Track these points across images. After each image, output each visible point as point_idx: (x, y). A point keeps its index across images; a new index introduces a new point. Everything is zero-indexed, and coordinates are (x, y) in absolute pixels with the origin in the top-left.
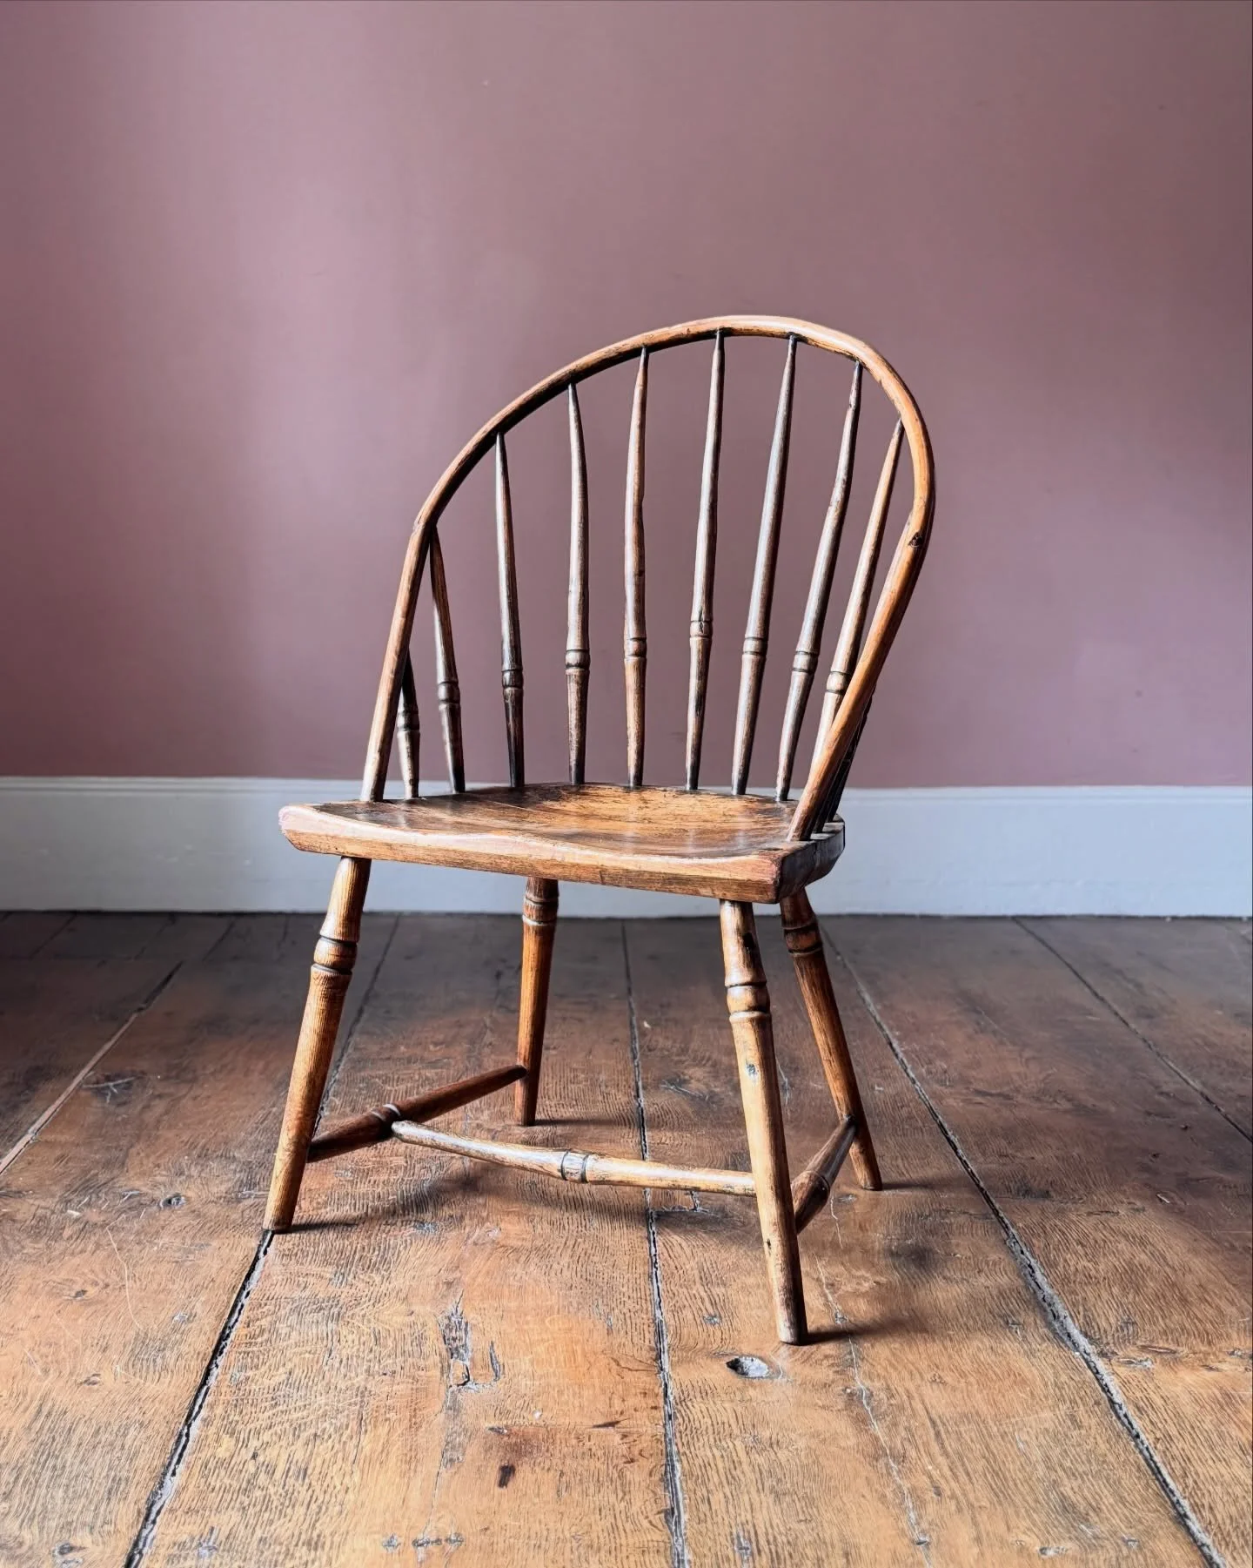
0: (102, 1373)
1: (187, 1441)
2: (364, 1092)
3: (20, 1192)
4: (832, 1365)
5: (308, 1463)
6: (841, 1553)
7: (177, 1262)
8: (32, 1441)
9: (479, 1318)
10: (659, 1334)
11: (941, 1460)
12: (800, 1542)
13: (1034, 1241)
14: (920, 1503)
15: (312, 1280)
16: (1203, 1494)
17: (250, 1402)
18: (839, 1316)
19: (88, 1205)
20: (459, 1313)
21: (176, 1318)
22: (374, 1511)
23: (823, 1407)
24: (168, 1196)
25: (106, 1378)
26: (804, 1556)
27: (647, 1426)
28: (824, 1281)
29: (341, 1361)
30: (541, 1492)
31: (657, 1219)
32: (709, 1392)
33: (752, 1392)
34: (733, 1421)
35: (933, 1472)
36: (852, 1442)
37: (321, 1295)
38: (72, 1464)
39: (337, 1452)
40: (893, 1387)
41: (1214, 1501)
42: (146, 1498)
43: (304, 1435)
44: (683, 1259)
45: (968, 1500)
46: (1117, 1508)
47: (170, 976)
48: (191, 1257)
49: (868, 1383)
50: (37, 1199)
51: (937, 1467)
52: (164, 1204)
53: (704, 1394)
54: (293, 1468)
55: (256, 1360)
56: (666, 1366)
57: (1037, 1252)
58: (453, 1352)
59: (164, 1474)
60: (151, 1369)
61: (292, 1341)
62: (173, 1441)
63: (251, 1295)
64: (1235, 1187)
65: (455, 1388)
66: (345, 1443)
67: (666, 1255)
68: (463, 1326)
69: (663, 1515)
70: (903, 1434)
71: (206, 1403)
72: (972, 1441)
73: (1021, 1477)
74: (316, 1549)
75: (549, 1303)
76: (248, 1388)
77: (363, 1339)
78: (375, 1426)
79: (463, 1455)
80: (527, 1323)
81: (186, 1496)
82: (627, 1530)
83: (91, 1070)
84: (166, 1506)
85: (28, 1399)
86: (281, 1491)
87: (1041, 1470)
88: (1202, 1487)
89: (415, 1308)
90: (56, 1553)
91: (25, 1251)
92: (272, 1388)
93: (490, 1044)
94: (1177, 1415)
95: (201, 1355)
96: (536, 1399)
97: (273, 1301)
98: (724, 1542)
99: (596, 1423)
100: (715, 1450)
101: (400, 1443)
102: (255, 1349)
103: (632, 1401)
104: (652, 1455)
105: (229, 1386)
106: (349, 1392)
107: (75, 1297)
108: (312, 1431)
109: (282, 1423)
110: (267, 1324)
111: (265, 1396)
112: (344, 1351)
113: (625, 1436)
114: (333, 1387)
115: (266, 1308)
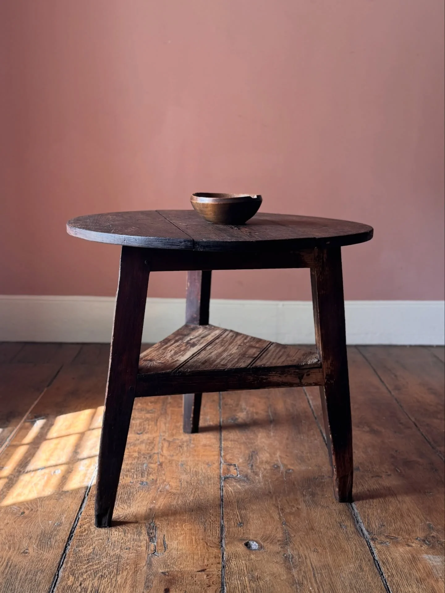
0: (29, 548)
1: (58, 577)
5: (99, 588)
7: (57, 499)
8: (4, 578)
9: (161, 525)
10: (222, 530)
11: (315, 585)
17: (80, 561)
18: (284, 523)
19: (27, 473)
20: (154, 522)
21: (56, 524)
23: (277, 562)
24: (55, 469)
25: (30, 550)
27: (215, 570)
28: (280, 507)
29: (112, 543)
31: (224, 480)
32: (238, 556)
33: (252, 556)
34: (245, 568)
35: (312, 590)
36: (285, 577)
38: (18, 588)
39: (109, 583)
40: (300, 554)
44: (232, 498)
47: (59, 371)
48: (62, 497)
49: (292, 552)
51: (313, 588)
52: (53, 473)
53: (236, 557)
54: (93, 589)
55: (82, 543)
56: (224, 545)
58: (151, 539)
60: (46, 546)
61: (95, 534)
62: (53, 578)
63: (82, 514)
64: (423, 465)
65: (150, 555)
66: (112, 579)
67: (226, 496)
68: (155, 528)
70: (303, 574)
71: (65, 561)
72: (326, 577)
75: (185, 518)
76: (79, 555)
78: (122, 572)
79: (152, 584)
80: (177, 527)
83: (30, 413)
85: (3, 559)
89: (138, 520)
92: (88, 555)
94: (396, 566)
95: (64, 540)
96: (178, 560)
99: (198, 570)
100: (238, 581)
101: (130, 579)
102: (83, 538)
103: (211, 561)
104: (216, 583)
105: (73, 554)
106: (114, 557)
107: (21, 515)
108: (100, 574)
109: (90, 570)
110: (87, 527)
111: (85, 558)
112: (113, 539)
113: (208, 576)
114: (109, 555)
115: (87, 519)
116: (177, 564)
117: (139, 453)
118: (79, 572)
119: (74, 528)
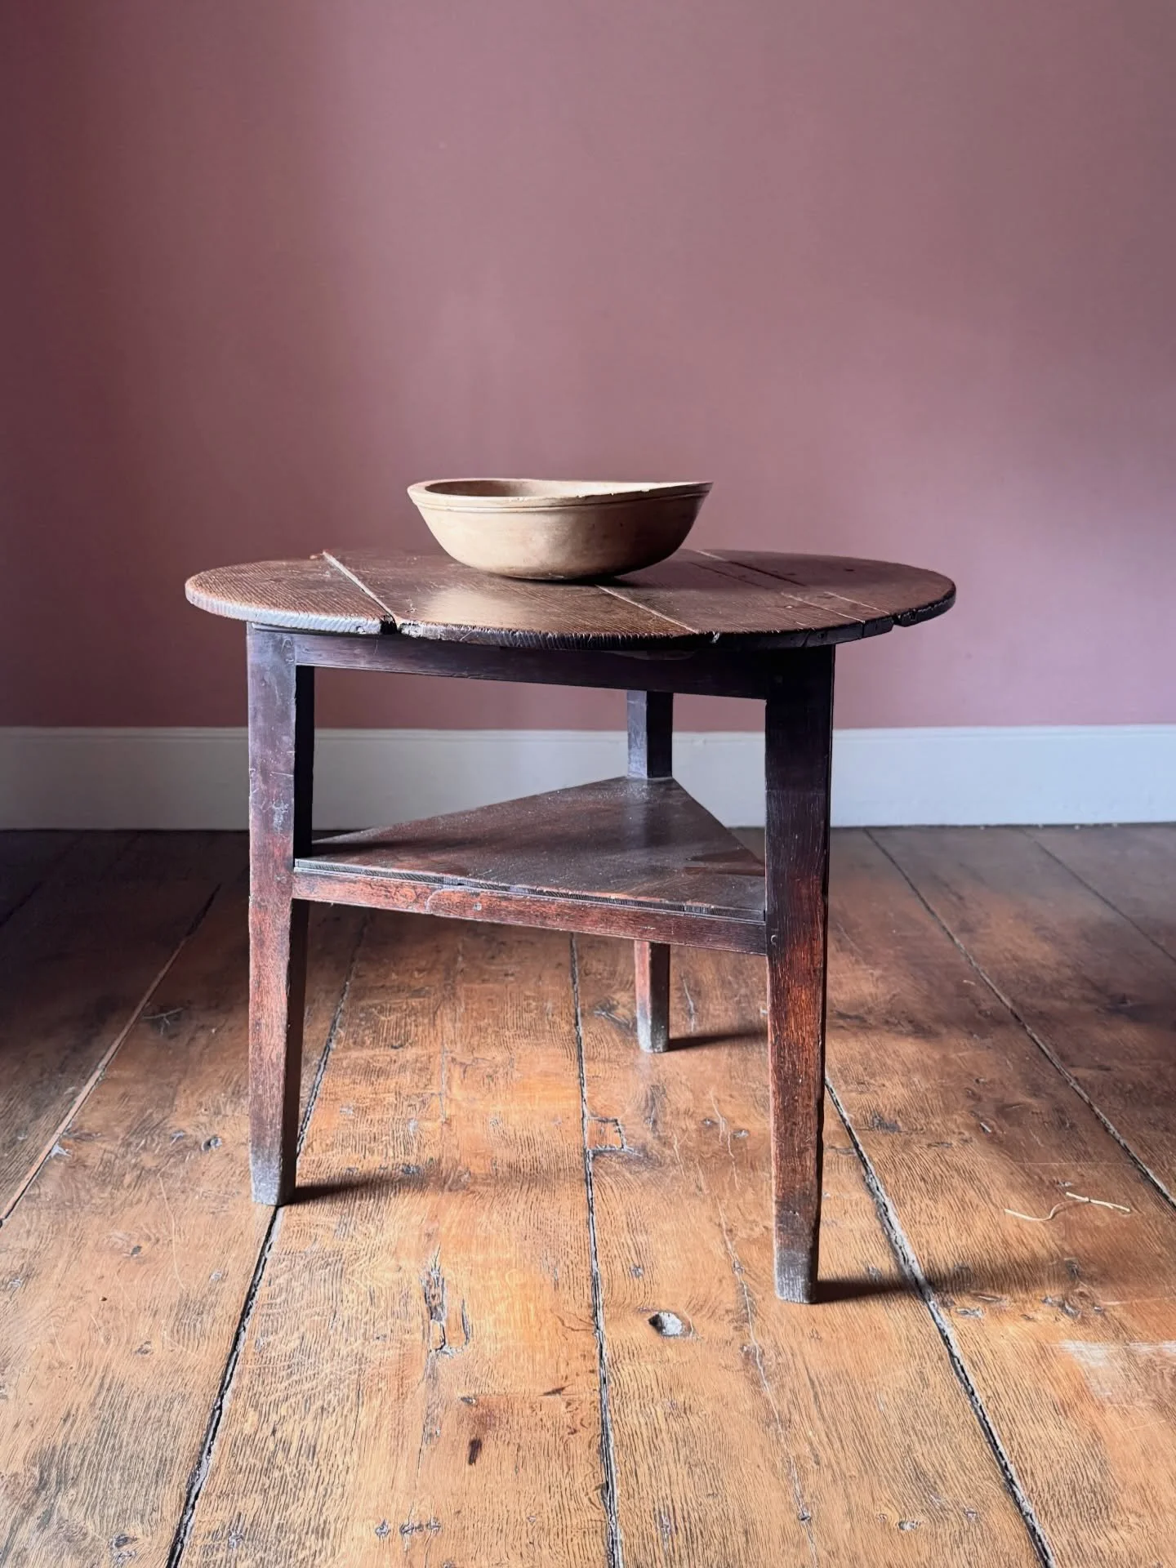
0: (152, 1340)
1: (220, 1414)
2: (363, 1023)
3: (90, 1135)
4: (731, 1321)
5: (316, 1441)
6: (742, 1530)
7: (213, 1213)
8: (96, 1418)
9: (453, 1275)
10: (595, 1287)
11: (819, 1424)
12: (709, 1519)
13: (887, 1177)
14: (804, 1473)
15: (320, 1231)
16: (1026, 1459)
17: (271, 1370)
18: (737, 1266)
19: (144, 1148)
20: (437, 1268)
21: (212, 1277)
22: (368, 1494)
23: (725, 1368)
24: (208, 1138)
25: (155, 1346)
26: (712, 1535)
27: (584, 1389)
28: (724, 1226)
29: (344, 1324)
30: (503, 1468)
31: (593, 1159)
32: (635, 1352)
33: (670, 1353)
34: (654, 1383)
35: (813, 1438)
36: (748, 1406)
37: (328, 1249)
38: (128, 1443)
39: (340, 1427)
40: (779, 1345)
41: (1034, 1466)
42: (186, 1480)
44: (614, 1204)
45: (840, 1469)
46: (958, 1474)
47: (212, 899)
48: (225, 1207)
49: (760, 1340)
50: (104, 1141)
51: (816, 1433)
52: (205, 1147)
53: (631, 1355)
54: (304, 1445)
55: (275, 1323)
56: (601, 1324)
57: (890, 1190)
58: (433, 1312)
59: (202, 1453)
60: (192, 1332)
62: (209, 1415)
63: (273, 1249)
64: (1041, 1113)
65: (433, 1351)
66: (346, 1416)
67: (600, 1198)
68: (440, 1283)
69: (599, 1491)
70: (789, 1396)
71: (235, 1372)
72: (843, 1403)
73: (882, 1442)
74: (323, 1537)
75: (508, 1256)
76: (269, 1354)
77: (361, 1299)
78: (370, 1397)
79: (441, 1428)
80: (491, 1278)
81: (219, 1479)
82: (571, 1508)
83: (148, 1001)
84: (202, 1489)
85: (93, 1371)
86: (295, 1471)
87: (898, 1435)
88: (1025, 1450)
89: (402, 1263)
90: (114, 1546)
91: (94, 1201)
92: (288, 1354)
93: (462, 971)
94: (1003, 1370)
95: (232, 1317)
96: (498, 1364)
97: (290, 1257)
98: (648, 1519)
99: (546, 1391)
101: (389, 1417)
102: (275, 1311)
103: (574, 1365)
104: (590, 1424)
105: (254, 1353)
106: (349, 1359)
107: (132, 1254)
108: (319, 1403)
109: (296, 1394)
110: (285, 1282)
111: (282, 1364)
112: (345, 1313)
113: (569, 1404)
114: (336, 1353)
115: (285, 1263)
116: (496, 1376)
117: (398, 1094)
118: (270, 1398)
119: (256, 1286)
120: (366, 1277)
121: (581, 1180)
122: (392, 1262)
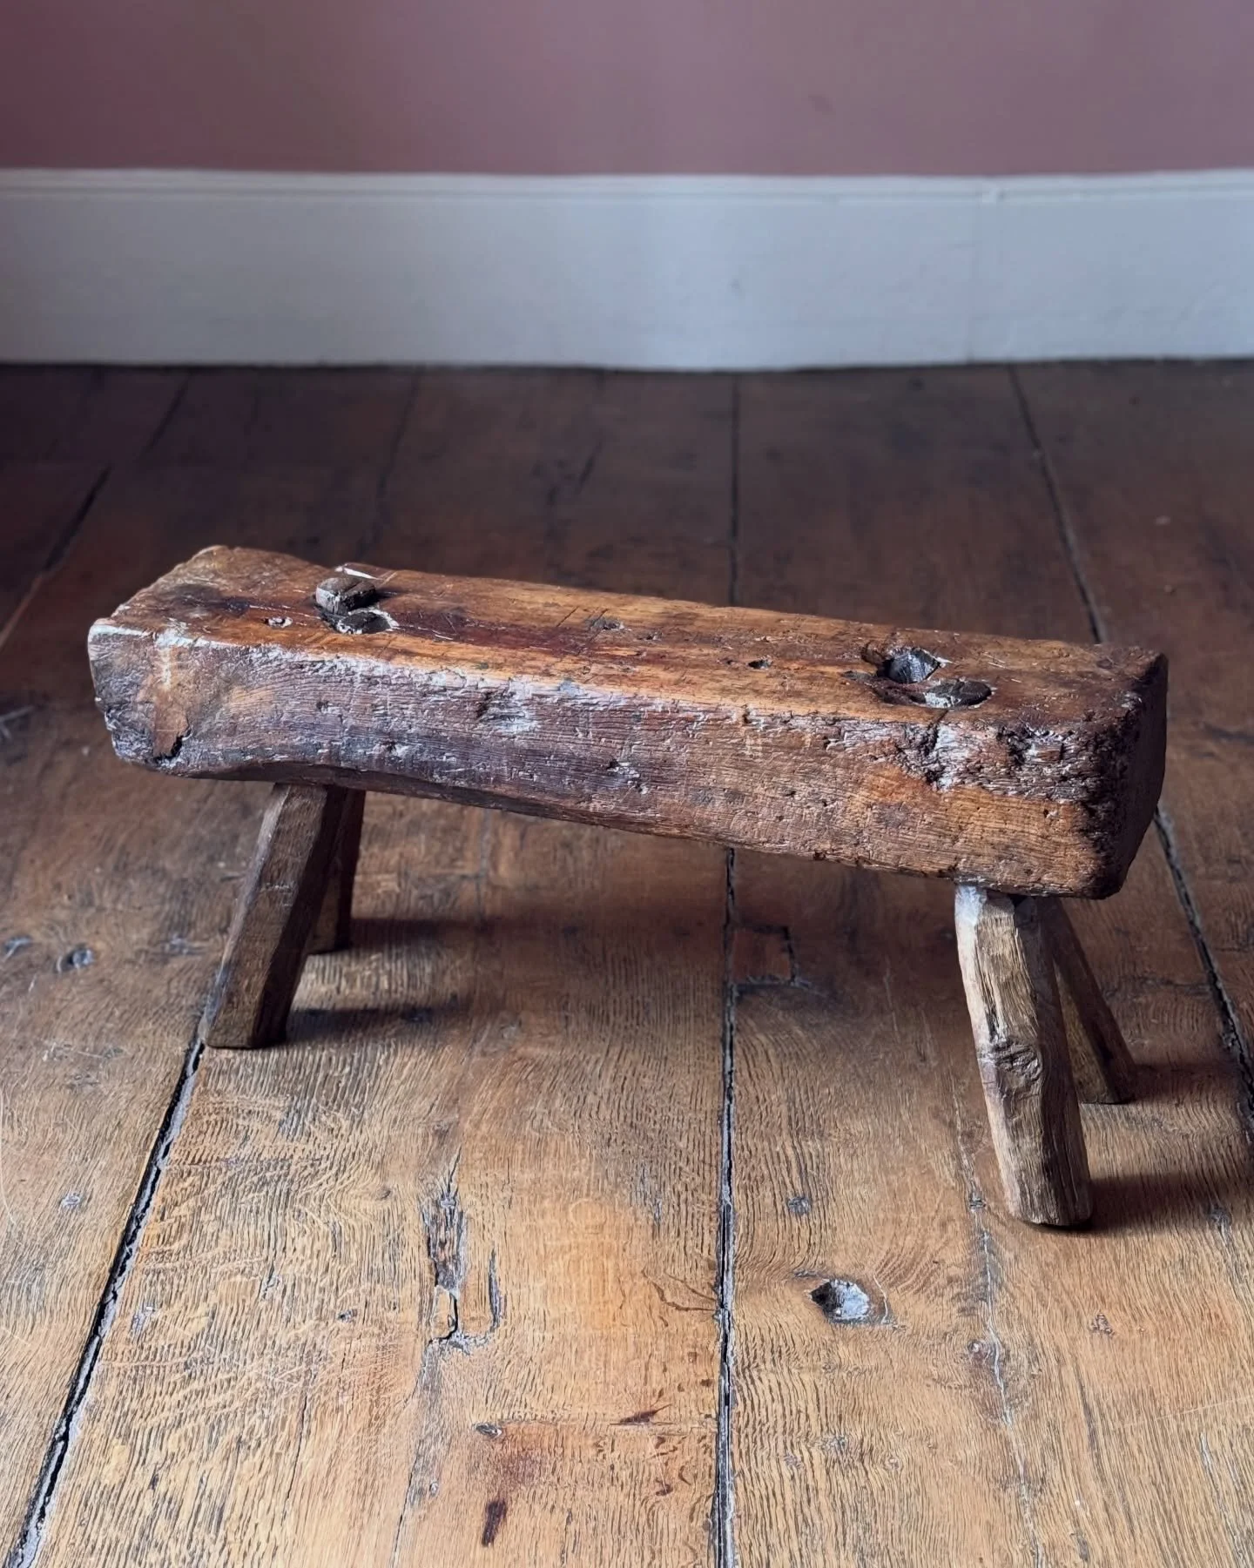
1: (65, 1449)
4: (957, 1297)
5: (225, 1498)
7: (72, 1087)
9: (480, 1208)
10: (724, 1232)
11: (1093, 1487)
15: (256, 1124)
17: (155, 1372)
18: (973, 1197)
20: (452, 1194)
21: (64, 1203)
23: (938, 1381)
24: (69, 949)
27: (690, 1414)
28: (957, 1126)
29: (285, 1290)
30: (540, 1553)
31: (739, 999)
32: (784, 1350)
33: (844, 1352)
34: (812, 1407)
36: (972, 1451)
37: (266, 1156)
39: (267, 1474)
40: (1037, 1341)
43: (224, 1440)
44: (768, 1081)
47: (91, 498)
48: (93, 1078)
49: (1004, 1332)
51: (1088, 1502)
52: (63, 965)
53: (777, 1355)
54: (204, 1504)
55: (168, 1287)
56: (729, 1299)
58: (441, 1272)
59: (29, 1517)
60: (23, 1302)
61: (220, 1249)
62: (44, 1452)
63: (172, 1154)
65: (436, 1344)
66: (279, 1455)
67: (745, 1074)
68: (456, 1221)
70: (1046, 1434)
71: (94, 1374)
72: (1140, 1451)
75: (576, 1174)
76: (153, 1344)
77: (317, 1245)
78: (322, 1422)
79: (439, 1479)
80: (543, 1214)
86: (185, 1552)
89: (390, 1184)
92: (186, 1343)
95: (95, 1276)
96: (545, 1367)
97: (199, 1168)
99: (623, 1416)
100: (783, 1463)
101: (353, 1457)
102: (169, 1265)
103: (677, 1371)
104: (695, 1476)
105: (128, 1341)
106: (290, 1353)
108: (234, 1432)
109: (194, 1415)
110: (188, 1213)
111: (175, 1361)
112: (289, 1271)
113: (662, 1440)
114: (269, 1343)
115: (190, 1180)
116: (540, 1388)
118: (152, 1421)
119: (139, 1220)
120: (328, 1206)
121: (714, 1038)
122: (375, 1183)
